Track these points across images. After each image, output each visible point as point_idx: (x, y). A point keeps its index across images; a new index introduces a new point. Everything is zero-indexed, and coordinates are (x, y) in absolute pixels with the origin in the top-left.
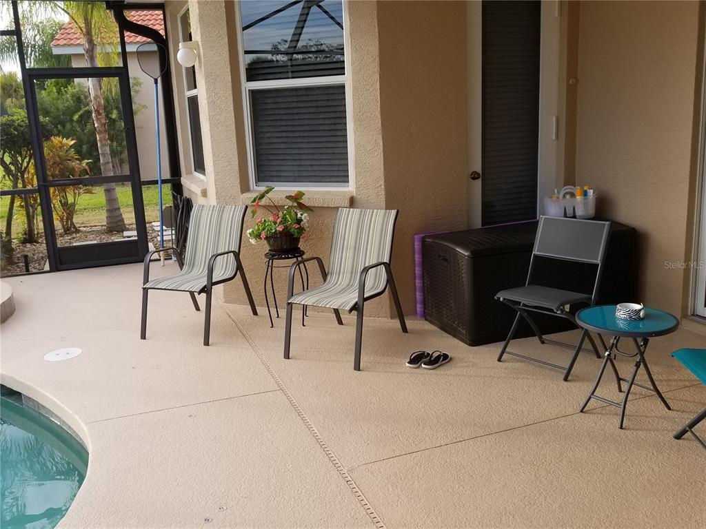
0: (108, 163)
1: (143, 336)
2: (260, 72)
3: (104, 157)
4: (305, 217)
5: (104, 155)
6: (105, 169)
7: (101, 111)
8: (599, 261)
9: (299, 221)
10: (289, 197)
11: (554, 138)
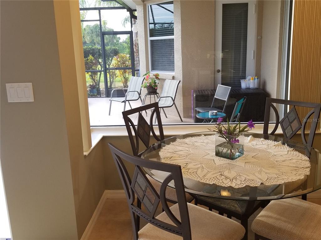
0: (137, 64)
1: (109, 115)
2: (154, 34)
3: (136, 61)
4: (157, 81)
5: (136, 60)
6: (136, 66)
7: (136, 45)
8: (226, 100)
9: (155, 83)
10: (154, 75)
11: (253, 58)
